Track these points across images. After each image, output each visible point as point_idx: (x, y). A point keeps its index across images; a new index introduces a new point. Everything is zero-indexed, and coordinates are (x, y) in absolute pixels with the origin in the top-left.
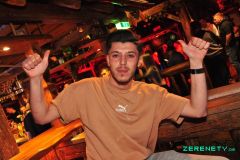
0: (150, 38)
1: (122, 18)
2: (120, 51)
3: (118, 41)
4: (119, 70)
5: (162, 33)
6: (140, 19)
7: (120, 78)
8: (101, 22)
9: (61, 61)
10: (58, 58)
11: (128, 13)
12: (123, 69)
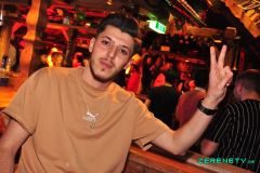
0: (177, 58)
1: (162, 18)
2: (114, 39)
3: (117, 26)
4: (102, 61)
5: (195, 61)
6: (181, 31)
7: (98, 72)
8: (137, 7)
9: (66, 21)
10: (65, 16)
11: (171, 17)
12: (108, 62)
